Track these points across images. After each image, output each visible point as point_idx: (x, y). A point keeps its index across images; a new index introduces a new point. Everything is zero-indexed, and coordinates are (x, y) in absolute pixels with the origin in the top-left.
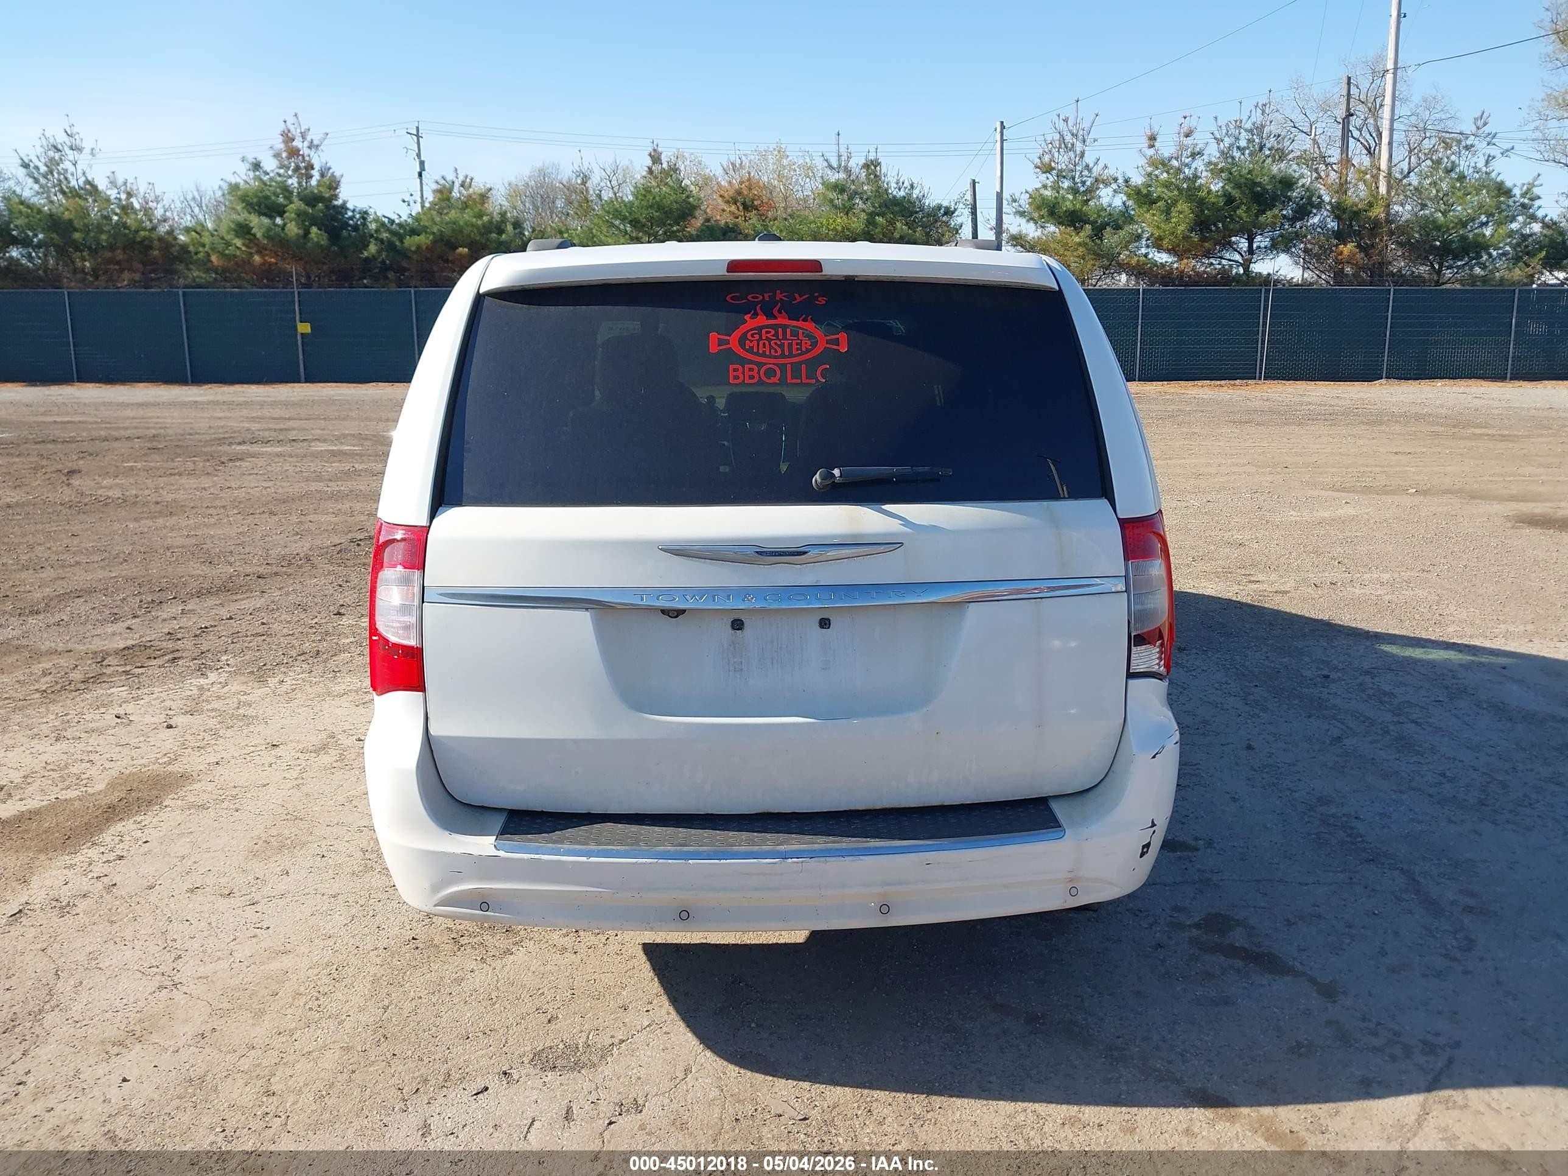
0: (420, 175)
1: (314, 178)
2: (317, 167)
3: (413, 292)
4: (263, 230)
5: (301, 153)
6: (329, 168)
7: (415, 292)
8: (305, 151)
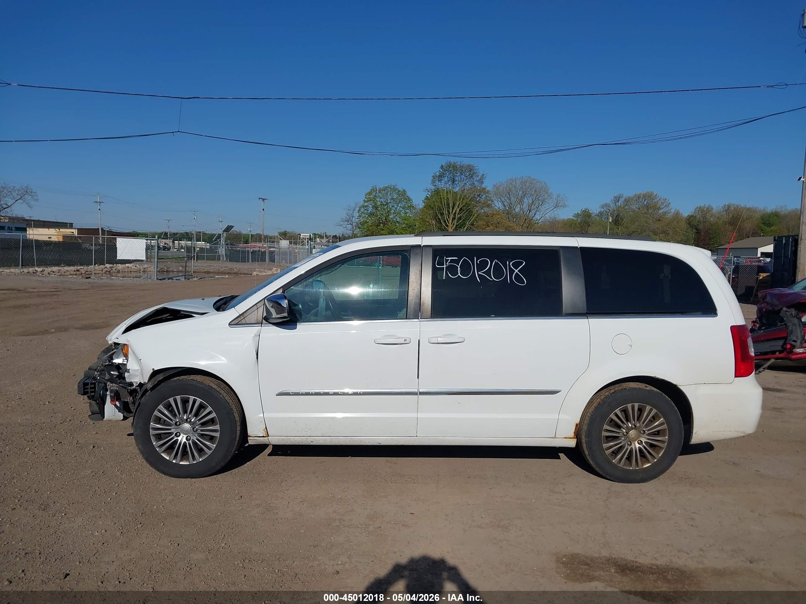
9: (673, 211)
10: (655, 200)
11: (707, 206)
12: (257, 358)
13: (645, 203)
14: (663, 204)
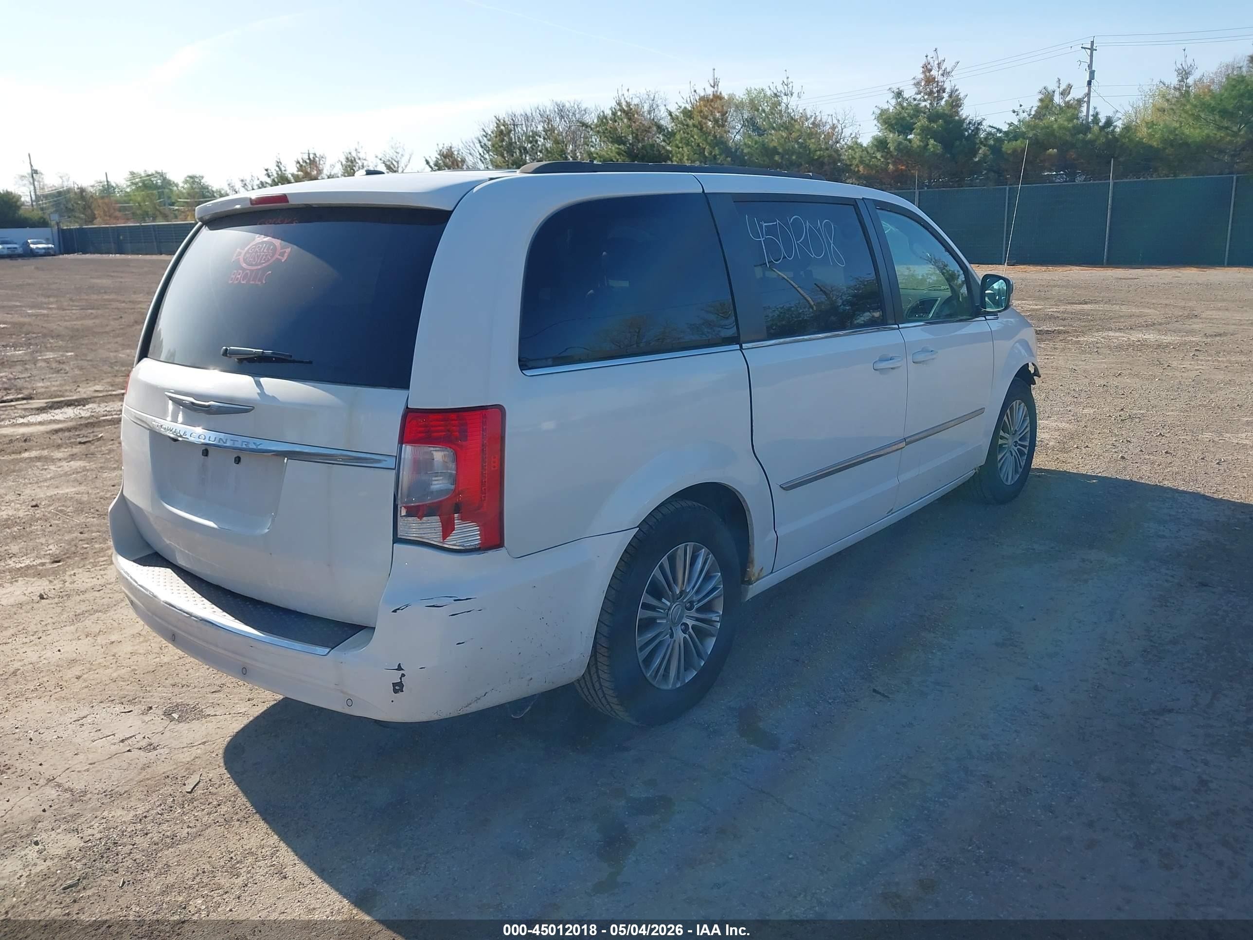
0: (1089, 83)
1: (944, 100)
2: (948, 90)
3: (1008, 189)
4: (896, 144)
5: (936, 80)
6: (957, 90)
7: (1010, 189)
8: (940, 78)
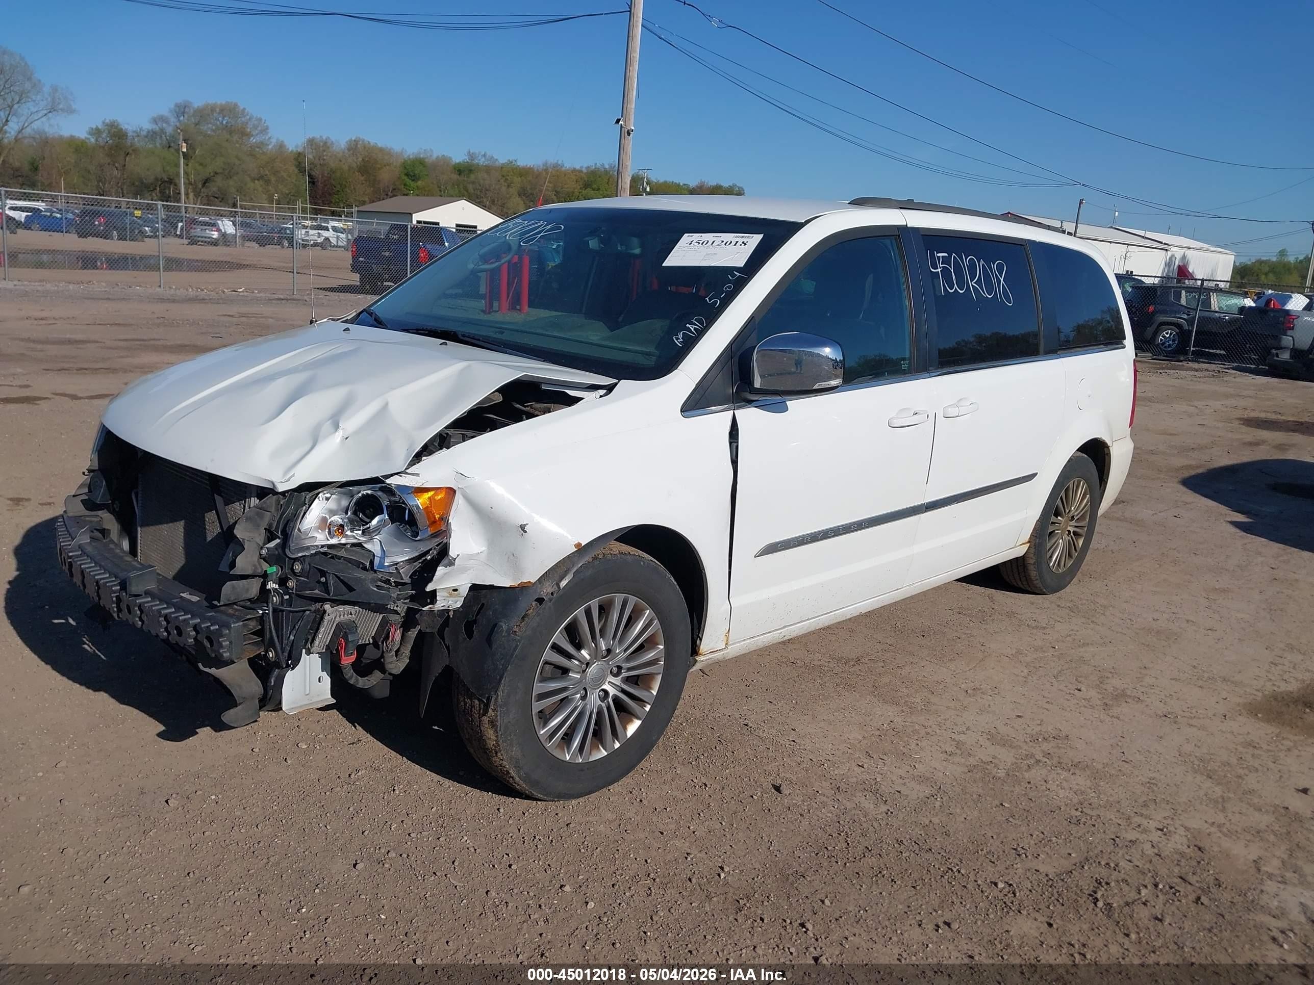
9: (274, 141)
10: (243, 119)
11: (324, 138)
12: (735, 462)
13: (224, 122)
14: (255, 127)
